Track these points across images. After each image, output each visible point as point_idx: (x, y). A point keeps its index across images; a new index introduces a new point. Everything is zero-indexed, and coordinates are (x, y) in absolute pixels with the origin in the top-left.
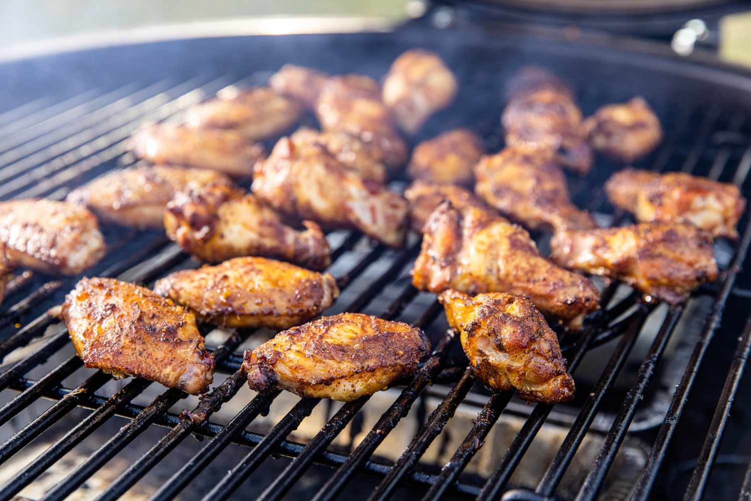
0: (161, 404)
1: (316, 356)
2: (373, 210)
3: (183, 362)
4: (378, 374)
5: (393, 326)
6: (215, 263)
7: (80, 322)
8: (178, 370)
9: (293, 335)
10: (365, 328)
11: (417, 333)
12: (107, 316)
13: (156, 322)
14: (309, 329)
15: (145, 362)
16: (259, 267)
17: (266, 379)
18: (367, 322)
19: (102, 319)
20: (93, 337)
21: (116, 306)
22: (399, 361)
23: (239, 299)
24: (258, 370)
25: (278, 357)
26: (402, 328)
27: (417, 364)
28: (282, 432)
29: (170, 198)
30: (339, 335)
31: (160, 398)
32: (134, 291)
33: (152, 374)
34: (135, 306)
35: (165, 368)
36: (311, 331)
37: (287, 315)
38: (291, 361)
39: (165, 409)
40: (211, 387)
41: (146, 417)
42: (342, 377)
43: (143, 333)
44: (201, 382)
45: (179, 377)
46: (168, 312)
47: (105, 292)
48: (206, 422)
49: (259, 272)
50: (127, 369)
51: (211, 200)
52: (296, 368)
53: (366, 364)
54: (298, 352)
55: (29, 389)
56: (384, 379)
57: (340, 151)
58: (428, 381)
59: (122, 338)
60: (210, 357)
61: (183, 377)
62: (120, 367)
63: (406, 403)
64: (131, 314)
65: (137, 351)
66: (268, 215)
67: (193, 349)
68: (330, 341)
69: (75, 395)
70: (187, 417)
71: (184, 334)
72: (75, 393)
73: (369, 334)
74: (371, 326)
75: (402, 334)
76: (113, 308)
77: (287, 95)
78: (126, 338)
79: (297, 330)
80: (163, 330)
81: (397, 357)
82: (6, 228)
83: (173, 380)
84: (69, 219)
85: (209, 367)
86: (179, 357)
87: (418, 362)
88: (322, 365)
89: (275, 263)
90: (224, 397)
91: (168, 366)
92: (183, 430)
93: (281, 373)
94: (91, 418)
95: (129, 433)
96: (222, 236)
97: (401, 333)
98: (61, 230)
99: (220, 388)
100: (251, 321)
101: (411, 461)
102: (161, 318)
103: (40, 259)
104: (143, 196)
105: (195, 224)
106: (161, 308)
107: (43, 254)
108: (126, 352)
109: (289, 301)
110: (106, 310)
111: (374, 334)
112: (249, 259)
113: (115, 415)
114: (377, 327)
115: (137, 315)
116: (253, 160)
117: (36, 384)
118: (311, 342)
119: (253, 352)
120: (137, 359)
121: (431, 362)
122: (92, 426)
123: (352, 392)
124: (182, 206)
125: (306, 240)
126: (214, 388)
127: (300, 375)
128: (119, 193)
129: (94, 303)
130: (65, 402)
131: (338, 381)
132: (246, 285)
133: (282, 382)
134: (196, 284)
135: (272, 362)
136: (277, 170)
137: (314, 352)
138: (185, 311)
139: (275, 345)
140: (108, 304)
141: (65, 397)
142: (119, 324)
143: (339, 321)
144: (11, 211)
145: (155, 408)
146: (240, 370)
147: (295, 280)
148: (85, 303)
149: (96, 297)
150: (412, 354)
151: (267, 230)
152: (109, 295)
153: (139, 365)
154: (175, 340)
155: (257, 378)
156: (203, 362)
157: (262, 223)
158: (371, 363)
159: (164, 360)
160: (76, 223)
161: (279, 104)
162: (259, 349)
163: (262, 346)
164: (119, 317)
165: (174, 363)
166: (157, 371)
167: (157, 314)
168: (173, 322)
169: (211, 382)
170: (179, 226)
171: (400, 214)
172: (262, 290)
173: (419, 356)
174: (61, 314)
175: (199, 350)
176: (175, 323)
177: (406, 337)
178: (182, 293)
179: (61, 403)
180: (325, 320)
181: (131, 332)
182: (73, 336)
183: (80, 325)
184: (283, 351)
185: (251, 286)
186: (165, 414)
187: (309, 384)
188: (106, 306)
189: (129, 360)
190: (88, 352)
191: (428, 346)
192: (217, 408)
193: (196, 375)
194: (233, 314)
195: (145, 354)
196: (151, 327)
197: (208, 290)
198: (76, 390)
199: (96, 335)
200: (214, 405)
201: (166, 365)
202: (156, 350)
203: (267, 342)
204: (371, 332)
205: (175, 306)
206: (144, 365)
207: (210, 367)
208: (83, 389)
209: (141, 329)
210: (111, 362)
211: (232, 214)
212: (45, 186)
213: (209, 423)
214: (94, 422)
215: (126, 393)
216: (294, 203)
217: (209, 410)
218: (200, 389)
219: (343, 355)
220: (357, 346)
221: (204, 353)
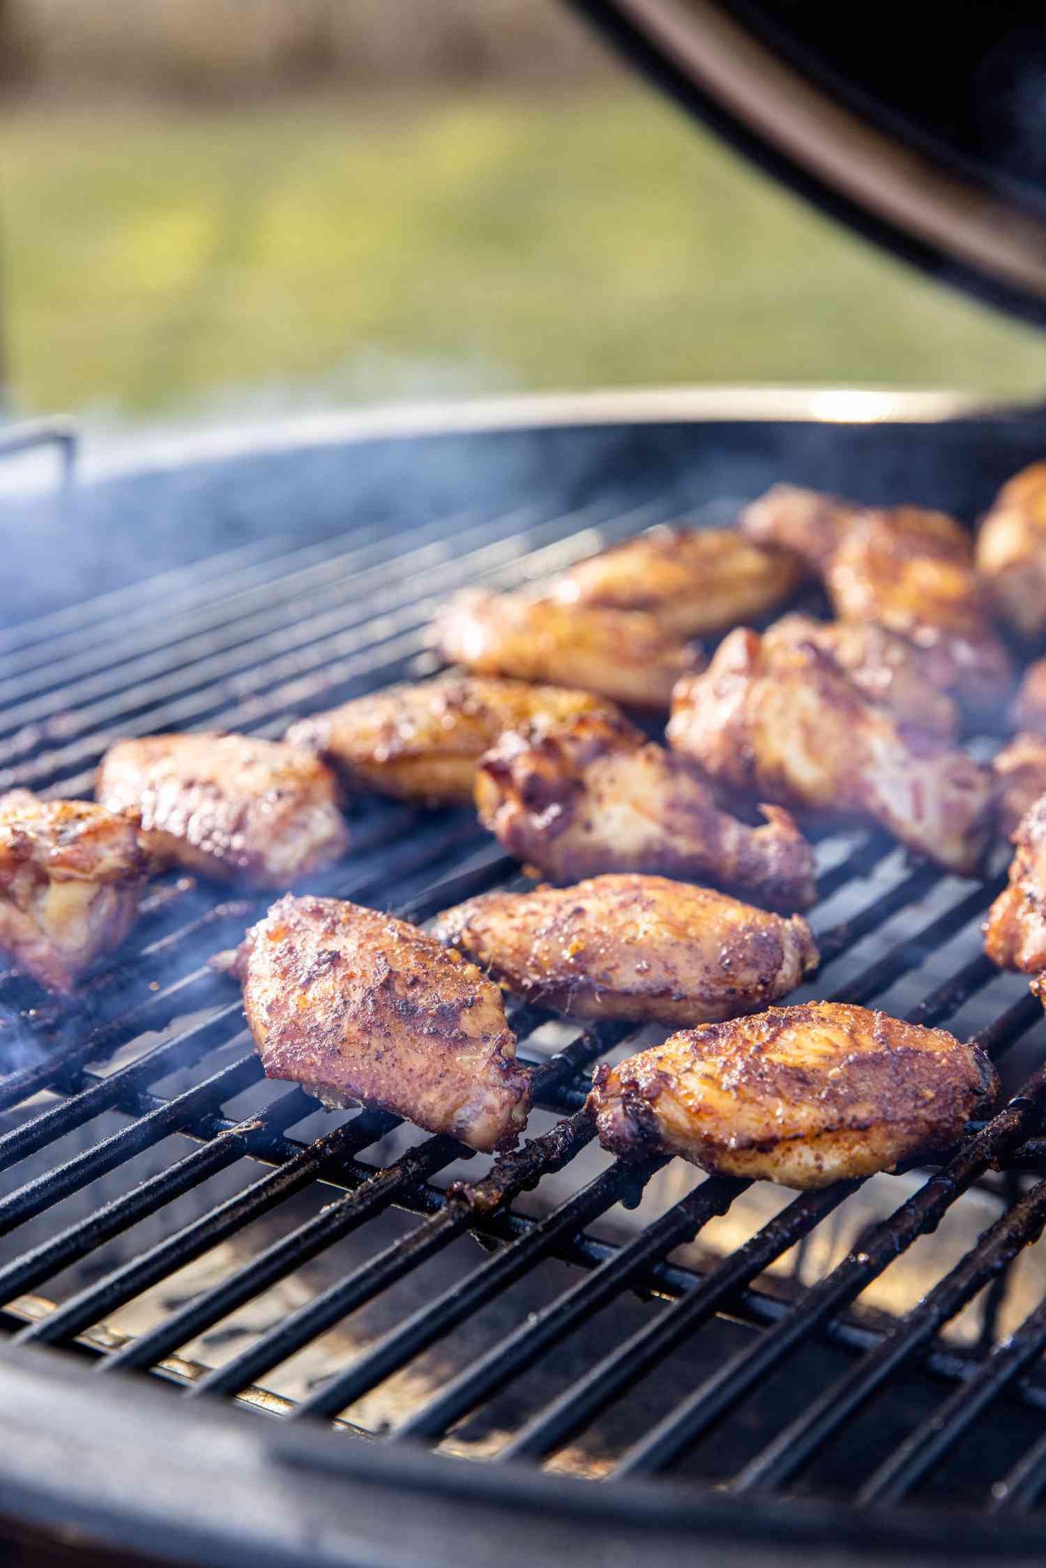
0: (414, 1164)
1: (744, 1087)
2: (916, 791)
3: (464, 1082)
4: (877, 1136)
5: (919, 1034)
6: (565, 881)
7: (266, 983)
8: (453, 1097)
9: (702, 1041)
10: (856, 1036)
11: (970, 1054)
12: (320, 975)
13: (419, 994)
14: (737, 1032)
15: (388, 1076)
16: (649, 894)
17: (634, 1128)
18: (863, 1023)
19: (310, 980)
20: (286, 1016)
21: (341, 954)
22: (923, 1112)
23: (601, 959)
24: (619, 1109)
25: (663, 1085)
26: (938, 1042)
27: (965, 1122)
28: (656, 1243)
29: (490, 742)
30: (798, 1047)
31: (413, 1154)
32: (383, 927)
33: (399, 1099)
34: (379, 958)
35: (427, 1091)
36: (741, 1035)
37: (701, 997)
38: (690, 1095)
39: (421, 1177)
40: (522, 1137)
41: (377, 1190)
42: (796, 1138)
43: (389, 1014)
44: (499, 1126)
45: (452, 1112)
46: (446, 974)
47: (323, 925)
48: (503, 1210)
49: (650, 905)
50: (349, 1086)
51: (570, 750)
52: (701, 1111)
53: (850, 1113)
54: (708, 1077)
55: (153, 1114)
56: (889, 1148)
57: (861, 664)
58: (992, 1161)
59: (345, 1022)
60: (524, 1075)
61: (462, 1113)
62: (335, 1082)
63: (936, 1204)
64: (370, 974)
65: (371, 1051)
66: (686, 787)
67: (490, 1054)
68: (777, 1058)
69: (240, 1133)
70: (460, 1195)
71: (474, 1023)
72: (242, 1130)
73: (864, 1048)
74: (870, 1033)
75: (937, 1053)
76: (335, 959)
77: (771, 547)
78: (352, 1023)
79: (711, 1030)
80: (430, 1012)
81: (919, 1103)
82: (152, 787)
83: (442, 1117)
84: (275, 775)
85: (518, 1096)
86: (456, 1070)
87: (966, 1117)
88: (754, 1108)
89: (689, 890)
90: (546, 1161)
91: (433, 1087)
92: (450, 1223)
93: (668, 1120)
94: (265, 1184)
95: (338, 1219)
96: (588, 827)
97: (935, 1051)
98: (257, 796)
99: (541, 1142)
100: (623, 1007)
101: (925, 1329)
102: (431, 987)
103: (210, 854)
104: (436, 737)
105: (533, 798)
106: (432, 965)
107: (217, 845)
108: (350, 1052)
109: (707, 969)
110: (318, 964)
111: (875, 1051)
112: (635, 879)
113: (318, 1180)
114: (885, 1035)
115: (382, 977)
116: (674, 675)
117: (168, 1105)
118: (738, 1058)
119: (614, 1070)
120: (370, 1067)
121: (1002, 1120)
122: (266, 1201)
123: (815, 1172)
124: (511, 761)
125: (764, 844)
126: (527, 1141)
127: (706, 1127)
128: (389, 730)
129: (298, 947)
130: (218, 1146)
131: (788, 1144)
132: (621, 930)
133: (670, 1137)
134: (517, 922)
135: (650, 1095)
136: (719, 695)
137: (740, 1080)
138: (485, 976)
139: (660, 1059)
140: (324, 952)
141: (221, 1136)
142: (342, 992)
143: (803, 1018)
144: (167, 754)
145: (398, 1172)
146: (585, 1107)
147: (724, 926)
148: (281, 946)
149: (303, 936)
150: (954, 1099)
151: (683, 820)
152: (330, 932)
153: (374, 1081)
154: (453, 1034)
155: (616, 1125)
156: (508, 1083)
157: (673, 805)
158: (862, 1112)
159: (427, 1073)
160: (291, 785)
161: (750, 562)
162: (626, 1065)
163: (633, 1058)
164: (344, 977)
165: (445, 1082)
166: (410, 1096)
167: (423, 978)
168: (455, 996)
169: (523, 1126)
170: (502, 802)
171: (976, 801)
172: (652, 940)
173: (970, 1105)
174: (235, 966)
175: (501, 1059)
176: (457, 999)
177: (944, 1061)
178: (486, 938)
179: (211, 1148)
180: (774, 1014)
181: (364, 1010)
182: (251, 1012)
183: (265, 991)
184: (676, 1074)
185: (630, 932)
186: (422, 1187)
187: (723, 1147)
188: (320, 954)
189: (355, 1069)
190: (274, 1046)
191: (992, 1084)
192: (532, 1184)
193: (490, 1110)
194: (587, 989)
195: (387, 1058)
196: (407, 1003)
197: (539, 937)
198: (244, 1124)
199: (292, 1010)
200: (524, 1175)
201: (429, 1084)
202: (411, 1051)
203: (647, 1052)
204: (868, 1044)
205: (464, 964)
206: (383, 1082)
207: (521, 1095)
208: (259, 1122)
209: (386, 1005)
210: (319, 1070)
211: (612, 781)
212: (252, 709)
213: (510, 1212)
214: (271, 1192)
215: (346, 1136)
216: (751, 766)
217: (511, 1185)
218: (497, 1142)
219: (802, 1089)
220: (833, 1072)
221: (510, 1067)
